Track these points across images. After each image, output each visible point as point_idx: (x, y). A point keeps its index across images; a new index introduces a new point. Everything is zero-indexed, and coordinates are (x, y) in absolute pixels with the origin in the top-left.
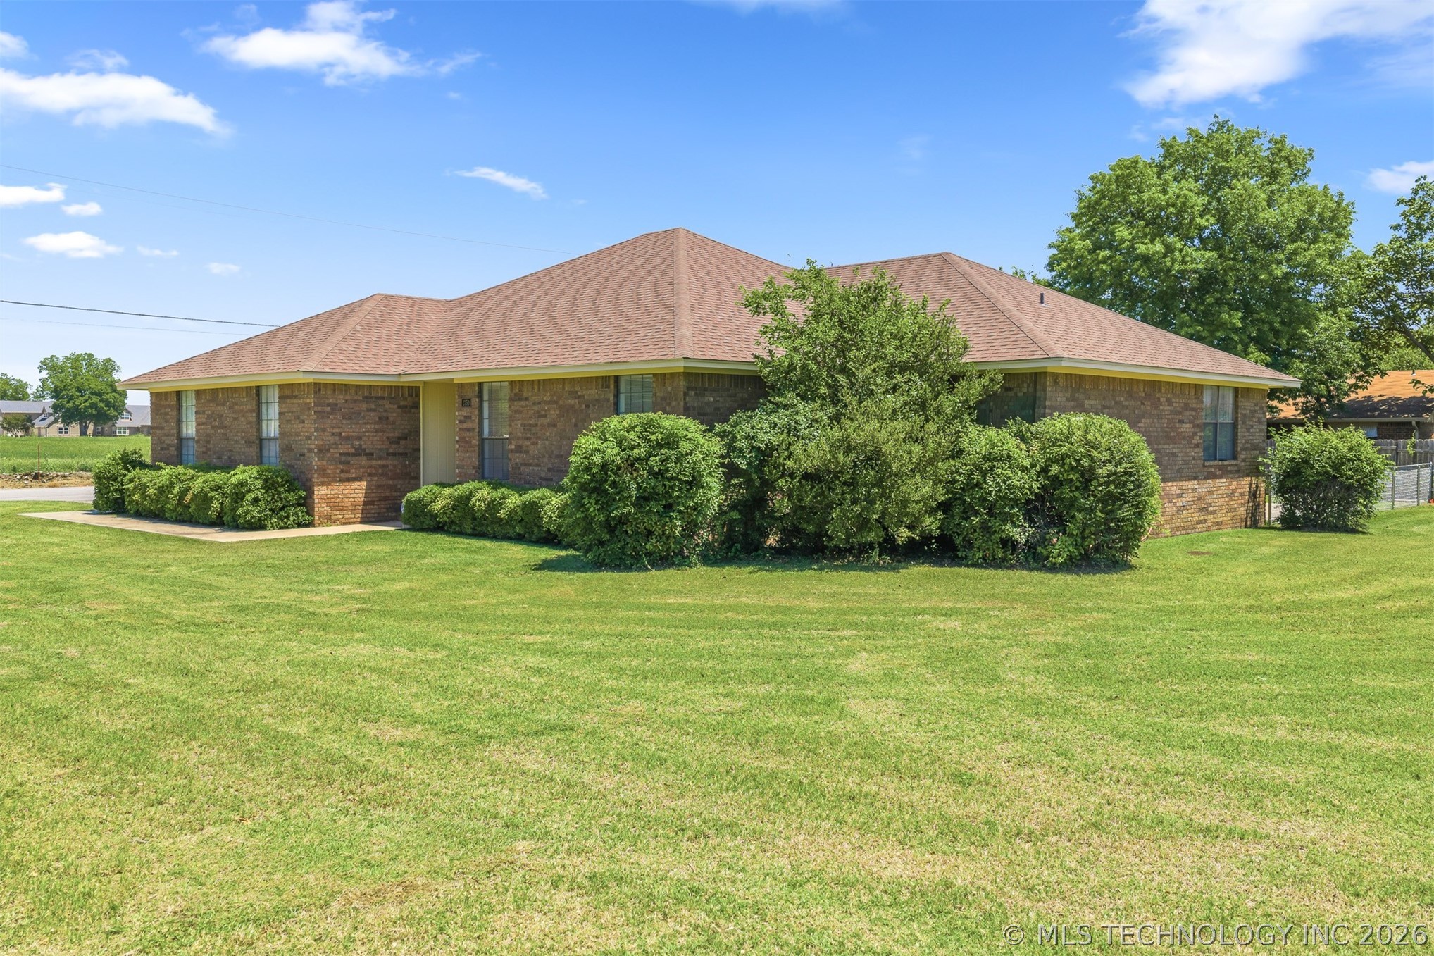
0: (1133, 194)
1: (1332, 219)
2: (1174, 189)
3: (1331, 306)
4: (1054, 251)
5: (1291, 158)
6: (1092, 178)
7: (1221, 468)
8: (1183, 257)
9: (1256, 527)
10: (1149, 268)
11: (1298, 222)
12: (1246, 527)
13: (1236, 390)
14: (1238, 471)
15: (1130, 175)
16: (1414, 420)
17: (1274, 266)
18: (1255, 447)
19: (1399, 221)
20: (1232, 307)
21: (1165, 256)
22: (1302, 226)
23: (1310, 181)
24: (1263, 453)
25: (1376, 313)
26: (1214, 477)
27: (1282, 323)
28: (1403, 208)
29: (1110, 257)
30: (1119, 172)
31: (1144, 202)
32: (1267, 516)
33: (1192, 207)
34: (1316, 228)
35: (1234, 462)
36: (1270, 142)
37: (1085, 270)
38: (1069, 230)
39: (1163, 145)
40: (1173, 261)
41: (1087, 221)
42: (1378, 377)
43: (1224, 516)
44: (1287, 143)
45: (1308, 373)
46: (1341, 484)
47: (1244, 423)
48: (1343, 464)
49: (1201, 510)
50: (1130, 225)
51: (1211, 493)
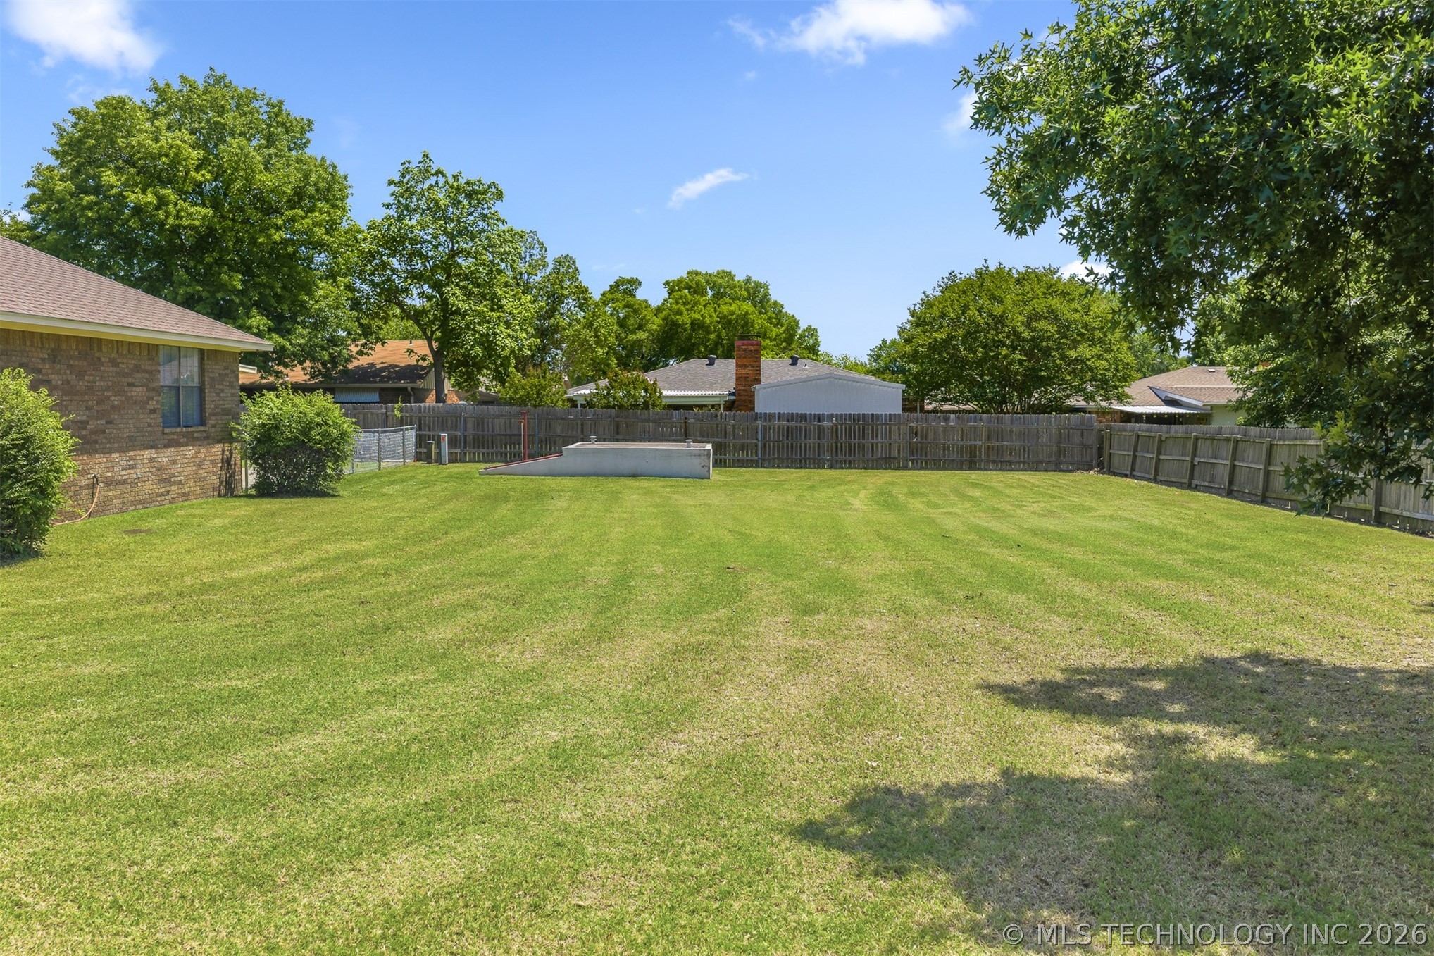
0: (123, 137)
1: (328, 190)
2: (167, 138)
3: (332, 275)
4: (35, 191)
5: (288, 125)
6: (72, 112)
7: (185, 435)
8: (178, 212)
9: (232, 496)
10: (141, 220)
11: (294, 189)
12: (219, 496)
13: (202, 352)
14: (207, 438)
15: (116, 116)
16: (409, 386)
17: (273, 231)
18: (227, 412)
19: (391, 200)
20: (233, 268)
21: (158, 208)
22: (299, 193)
23: (309, 151)
24: (236, 419)
25: (373, 284)
26: (177, 444)
27: (284, 288)
28: (393, 188)
29: (96, 204)
30: (104, 111)
31: (133, 147)
32: (244, 483)
33: (186, 160)
34: (311, 197)
35: (202, 428)
36: (267, 105)
37: (67, 215)
38: (50, 169)
39: (156, 89)
40: (167, 215)
41: (72, 160)
42: (379, 345)
43: (193, 487)
44: (284, 108)
45: (310, 340)
46: (311, 448)
47: (212, 387)
48: (311, 429)
49: (160, 481)
50: (118, 170)
51: (174, 462)
